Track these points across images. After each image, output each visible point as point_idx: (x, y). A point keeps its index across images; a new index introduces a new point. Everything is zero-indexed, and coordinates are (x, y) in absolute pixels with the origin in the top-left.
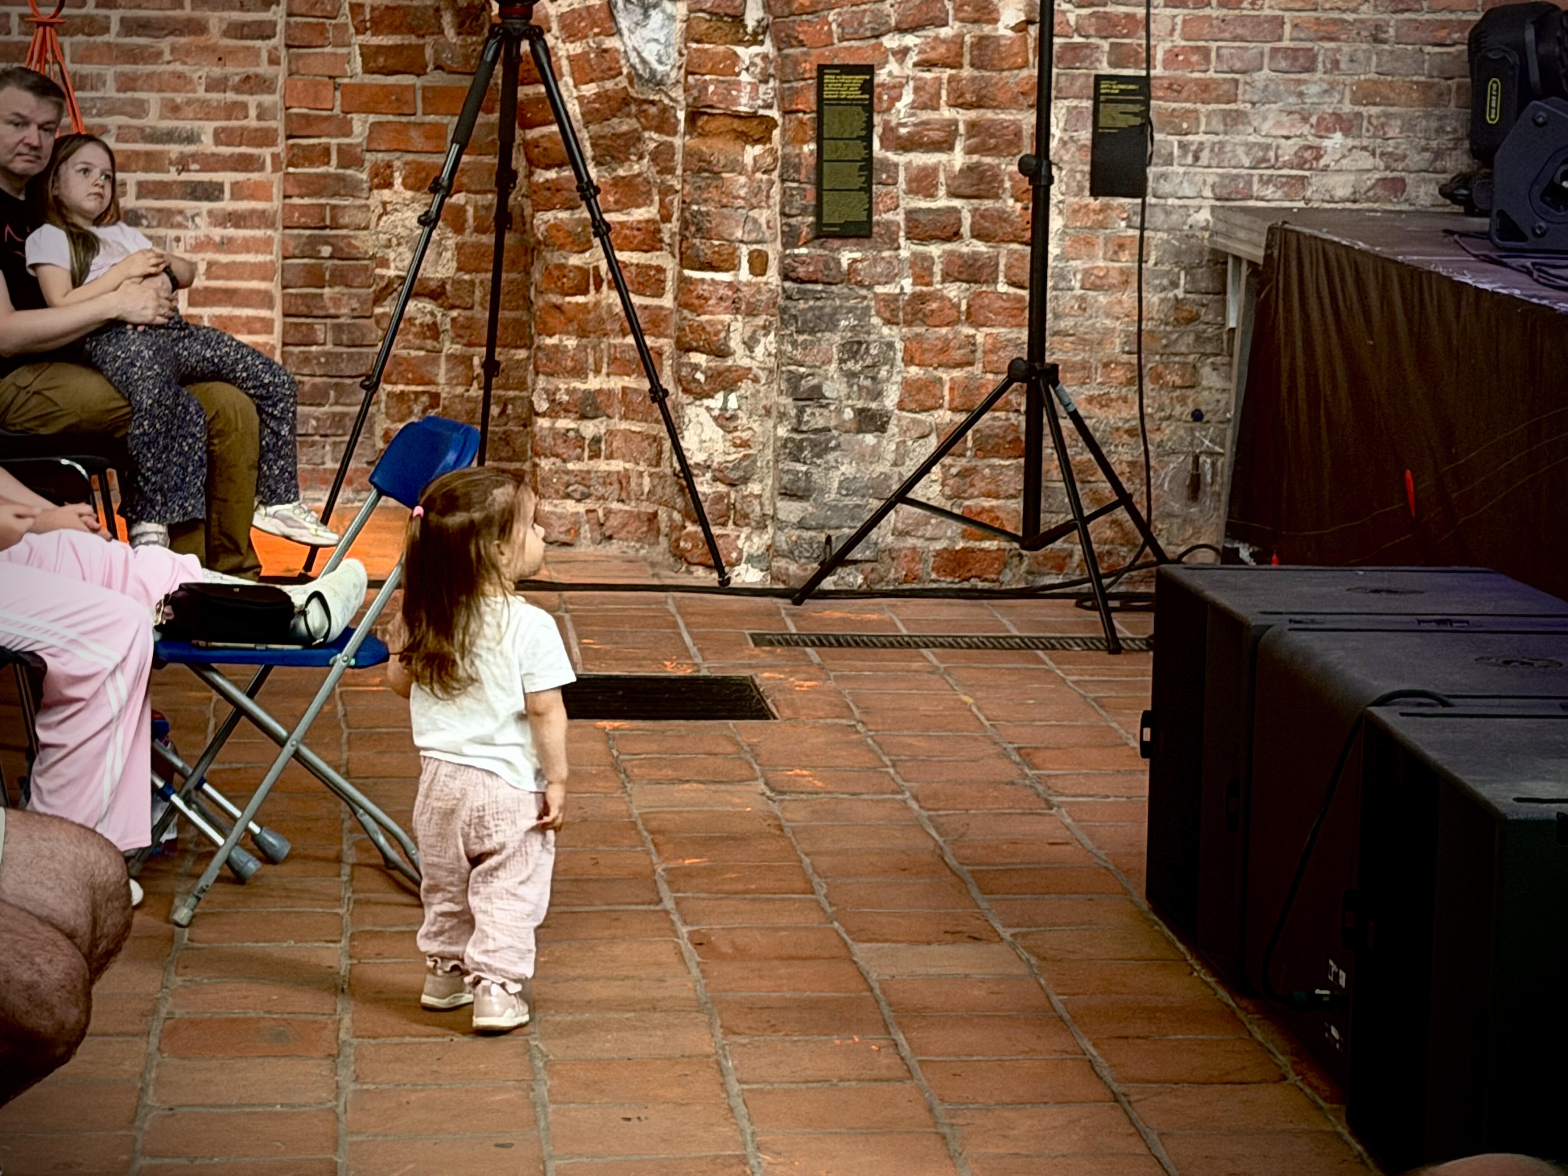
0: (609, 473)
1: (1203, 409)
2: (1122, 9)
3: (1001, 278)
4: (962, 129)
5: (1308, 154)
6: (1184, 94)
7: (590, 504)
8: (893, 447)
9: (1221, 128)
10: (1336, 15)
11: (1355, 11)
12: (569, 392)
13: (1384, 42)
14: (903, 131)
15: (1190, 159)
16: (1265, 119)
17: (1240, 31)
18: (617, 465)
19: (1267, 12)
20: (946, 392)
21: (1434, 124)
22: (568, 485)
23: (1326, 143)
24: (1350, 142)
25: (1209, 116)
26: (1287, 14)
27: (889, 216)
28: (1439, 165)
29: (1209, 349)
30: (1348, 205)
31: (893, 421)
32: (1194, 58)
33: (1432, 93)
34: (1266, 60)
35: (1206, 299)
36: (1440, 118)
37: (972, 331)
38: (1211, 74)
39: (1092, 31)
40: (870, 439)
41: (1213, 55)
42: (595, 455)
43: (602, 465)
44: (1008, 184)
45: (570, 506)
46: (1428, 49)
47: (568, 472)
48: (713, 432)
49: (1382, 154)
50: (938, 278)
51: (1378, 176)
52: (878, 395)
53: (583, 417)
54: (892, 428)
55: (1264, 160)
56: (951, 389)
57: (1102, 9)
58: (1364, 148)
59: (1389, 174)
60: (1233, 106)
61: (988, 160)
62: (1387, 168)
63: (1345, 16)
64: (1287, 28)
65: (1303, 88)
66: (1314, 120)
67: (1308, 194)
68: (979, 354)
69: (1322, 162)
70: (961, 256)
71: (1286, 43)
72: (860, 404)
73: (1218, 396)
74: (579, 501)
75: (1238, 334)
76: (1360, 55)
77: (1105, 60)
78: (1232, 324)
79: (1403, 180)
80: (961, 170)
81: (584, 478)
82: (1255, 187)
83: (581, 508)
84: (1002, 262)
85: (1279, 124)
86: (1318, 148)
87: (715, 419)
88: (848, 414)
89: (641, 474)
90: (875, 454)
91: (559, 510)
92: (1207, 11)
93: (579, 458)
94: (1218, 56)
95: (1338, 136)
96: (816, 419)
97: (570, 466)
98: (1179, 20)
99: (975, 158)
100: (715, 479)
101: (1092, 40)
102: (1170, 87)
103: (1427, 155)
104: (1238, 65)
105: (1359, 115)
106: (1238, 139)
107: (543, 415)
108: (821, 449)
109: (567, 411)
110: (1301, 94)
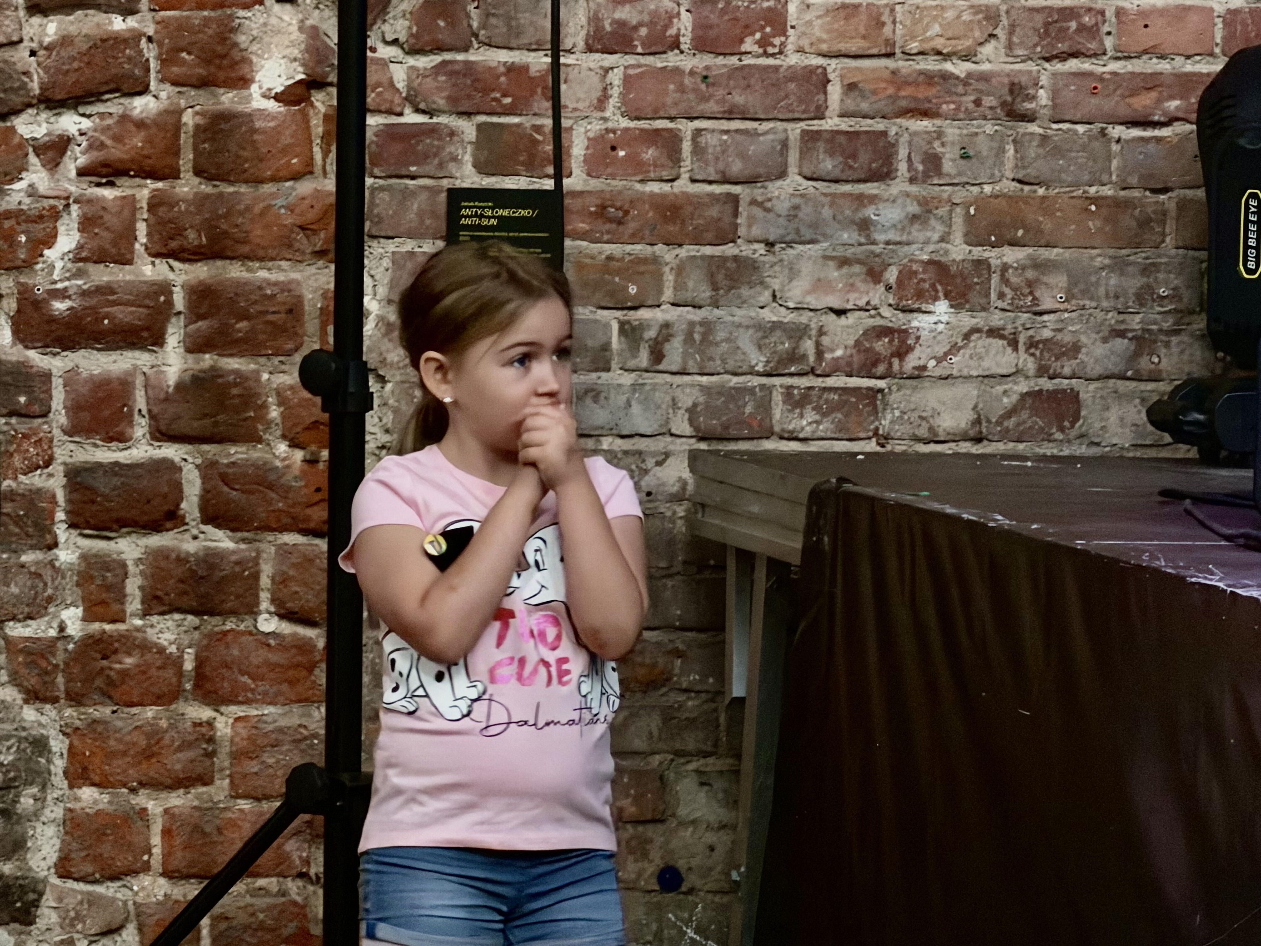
1: (681, 864)
2: (504, 56)
3: (265, 604)
4: (179, 300)
5: (882, 346)
6: (632, 226)
9: (705, 293)
10: (930, 64)
11: (967, 56)
13: (1029, 118)
14: (60, 306)
15: (644, 358)
16: (793, 273)
17: (738, 98)
19: (793, 59)
20: (156, 840)
21: (1134, 283)
23: (920, 322)
24: (967, 320)
25: (680, 270)
26: (833, 65)
27: (36, 480)
28: (1144, 363)
29: (690, 742)
30: (965, 447)
32: (650, 154)
33: (1128, 221)
34: (793, 157)
35: (680, 640)
36: (1146, 270)
37: (205, 713)
38: (683, 185)
39: (441, 103)
41: (686, 146)
44: (274, 413)
46: (1117, 131)
49: (1032, 344)
50: (134, 604)
51: (1023, 387)
55: (794, 357)
57: (460, 57)
58: (994, 333)
59: (1046, 384)
60: (729, 250)
61: (233, 363)
62: (1042, 371)
63: (948, 66)
64: (835, 91)
65: (869, 212)
66: (891, 275)
67: (885, 423)
68: (223, 760)
69: (912, 361)
70: (182, 559)
71: (832, 123)
73: (710, 838)
75: (751, 713)
76: (983, 146)
77: (468, 158)
78: (738, 690)
79: (1074, 397)
80: (180, 386)
82: (778, 411)
84: (267, 571)
85: (820, 285)
86: (904, 333)
92: (672, 59)
94: (698, 150)
95: (942, 307)
98: (616, 78)
99: (208, 360)
101: (442, 119)
102: (601, 212)
103: (1121, 344)
104: (736, 167)
105: (981, 264)
106: (740, 314)
110: (865, 225)
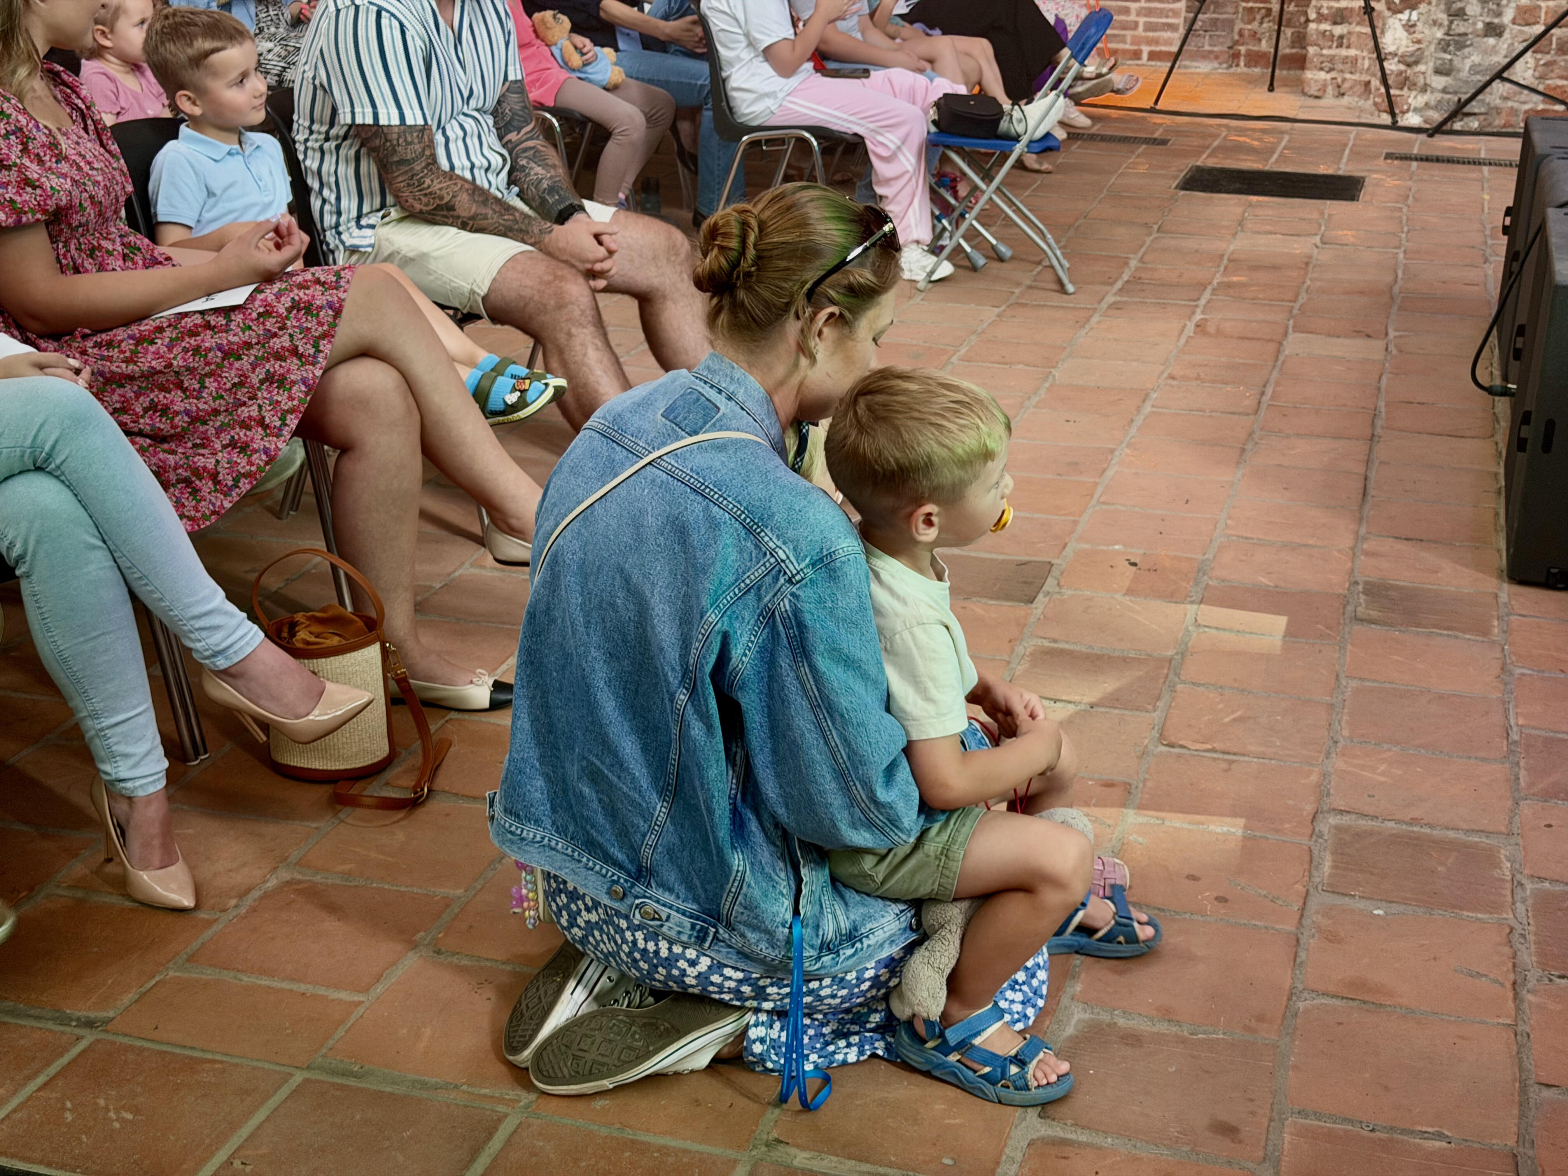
0: (1347, 57)
7: (1333, 74)
8: (1505, 46)
12: (1328, 8)
18: (1352, 52)
22: (1322, 63)
31: (1507, 31)
40: (1491, 41)
42: (1340, 45)
43: (1344, 52)
45: (1322, 75)
47: (1322, 55)
48: (1402, 34)
52: (1499, 15)
53: (1335, 23)
54: (1507, 35)
56: (1546, 13)
72: (1488, 20)
74: (1328, 72)
81: (1332, 59)
83: (1329, 76)
87: (1404, 26)
88: (1480, 25)
89: (1364, 58)
90: (1494, 50)
91: (1316, 77)
93: (1330, 47)
96: (1460, 27)
97: (1325, 52)
100: (1399, 62)
107: (1313, 21)
108: (1461, 46)
109: (1326, 20)
